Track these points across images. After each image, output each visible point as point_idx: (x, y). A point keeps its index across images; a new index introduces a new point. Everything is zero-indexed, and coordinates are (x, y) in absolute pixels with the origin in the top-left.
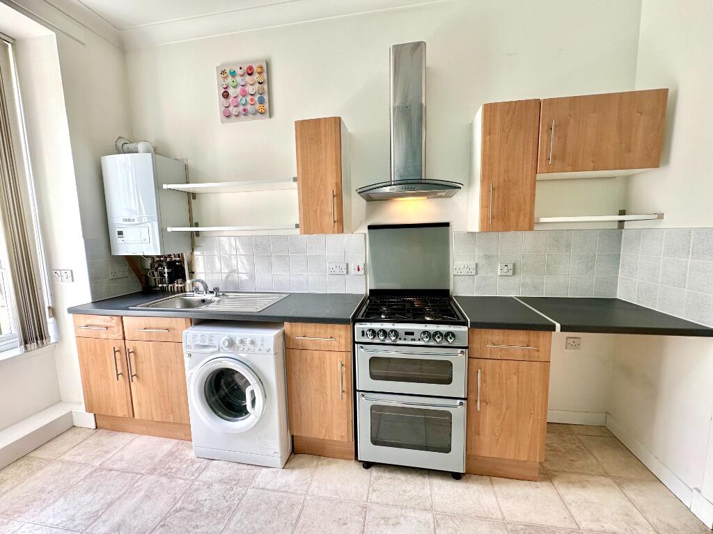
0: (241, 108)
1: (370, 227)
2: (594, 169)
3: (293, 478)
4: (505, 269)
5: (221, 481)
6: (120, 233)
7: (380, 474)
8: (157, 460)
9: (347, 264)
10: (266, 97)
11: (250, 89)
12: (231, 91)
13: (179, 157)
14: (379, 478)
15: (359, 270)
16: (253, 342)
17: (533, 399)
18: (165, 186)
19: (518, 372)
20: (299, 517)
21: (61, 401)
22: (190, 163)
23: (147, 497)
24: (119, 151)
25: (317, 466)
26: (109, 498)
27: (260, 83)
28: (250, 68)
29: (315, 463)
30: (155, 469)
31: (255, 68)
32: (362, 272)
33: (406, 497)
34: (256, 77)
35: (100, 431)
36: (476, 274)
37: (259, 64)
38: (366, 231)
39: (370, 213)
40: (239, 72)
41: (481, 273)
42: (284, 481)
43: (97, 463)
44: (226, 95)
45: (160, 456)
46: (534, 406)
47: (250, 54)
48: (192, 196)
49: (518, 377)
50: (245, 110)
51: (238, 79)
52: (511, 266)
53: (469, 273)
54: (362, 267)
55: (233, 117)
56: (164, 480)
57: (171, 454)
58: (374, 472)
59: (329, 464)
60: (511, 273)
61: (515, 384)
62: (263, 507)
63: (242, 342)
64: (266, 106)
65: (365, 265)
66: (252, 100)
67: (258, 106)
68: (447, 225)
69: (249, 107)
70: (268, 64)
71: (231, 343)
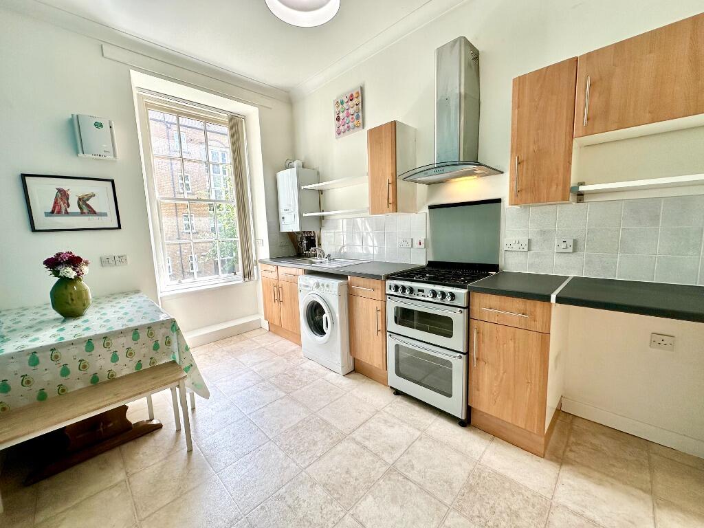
0: (346, 125)
1: (431, 207)
2: (653, 121)
3: (346, 382)
4: (563, 245)
5: (309, 370)
6: (283, 218)
7: (402, 401)
8: (286, 352)
9: (412, 239)
10: (360, 114)
11: (351, 111)
12: (341, 115)
13: (315, 167)
14: (400, 402)
15: (420, 244)
16: (328, 286)
17: (530, 369)
18: (303, 188)
19: (514, 339)
20: (337, 399)
21: (258, 313)
22: (320, 171)
23: (275, 364)
24: (287, 168)
25: (365, 382)
26: (262, 359)
27: (357, 105)
28: (352, 95)
29: (364, 380)
30: (284, 355)
31: (355, 95)
32: (423, 246)
33: (410, 418)
34: (355, 101)
35: (270, 332)
36: (529, 249)
37: (356, 91)
38: (427, 210)
39: (431, 194)
40: (346, 100)
41: (535, 249)
42: (340, 382)
43: (263, 345)
44: (338, 119)
45: (289, 350)
46: (531, 375)
47: (351, 86)
48: (321, 192)
49: (515, 343)
50: (348, 127)
51: (345, 105)
52: (570, 242)
53: (521, 250)
54: (422, 242)
55: (342, 134)
56: (285, 361)
57: (294, 351)
58: (399, 398)
59: (372, 383)
60: (570, 250)
61: (512, 350)
62: (322, 388)
63: (323, 285)
64: (361, 120)
65: (425, 240)
66: (352, 118)
67: (355, 122)
68: (499, 201)
69: (351, 124)
70: (362, 89)
71: (318, 286)
